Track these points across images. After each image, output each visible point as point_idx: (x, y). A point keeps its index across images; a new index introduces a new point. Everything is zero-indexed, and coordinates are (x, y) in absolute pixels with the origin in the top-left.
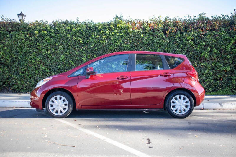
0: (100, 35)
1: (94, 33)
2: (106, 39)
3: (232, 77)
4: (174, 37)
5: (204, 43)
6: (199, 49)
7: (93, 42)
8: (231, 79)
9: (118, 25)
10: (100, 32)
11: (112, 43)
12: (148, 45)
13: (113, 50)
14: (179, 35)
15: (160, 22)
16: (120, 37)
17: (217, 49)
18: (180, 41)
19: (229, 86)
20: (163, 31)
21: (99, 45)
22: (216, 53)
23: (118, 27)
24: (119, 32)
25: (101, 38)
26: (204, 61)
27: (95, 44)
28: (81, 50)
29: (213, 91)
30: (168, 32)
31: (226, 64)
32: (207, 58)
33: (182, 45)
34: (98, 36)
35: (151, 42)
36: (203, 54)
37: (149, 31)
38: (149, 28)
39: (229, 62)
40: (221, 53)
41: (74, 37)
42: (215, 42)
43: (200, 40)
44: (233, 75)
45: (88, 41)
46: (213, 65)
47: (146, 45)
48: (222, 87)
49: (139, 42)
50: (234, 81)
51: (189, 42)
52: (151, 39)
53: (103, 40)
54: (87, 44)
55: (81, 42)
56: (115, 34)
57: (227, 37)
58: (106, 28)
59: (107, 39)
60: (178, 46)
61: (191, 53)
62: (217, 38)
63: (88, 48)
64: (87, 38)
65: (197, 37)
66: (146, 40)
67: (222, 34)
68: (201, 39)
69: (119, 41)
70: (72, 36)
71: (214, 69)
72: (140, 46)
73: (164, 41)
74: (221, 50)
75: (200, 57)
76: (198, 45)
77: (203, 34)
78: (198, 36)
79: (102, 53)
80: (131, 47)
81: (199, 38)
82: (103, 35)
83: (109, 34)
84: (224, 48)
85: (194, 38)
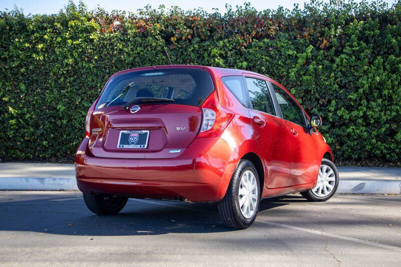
0: (31, 43)
1: (20, 38)
2: (44, 50)
4: (186, 50)
7: (18, 57)
9: (72, 23)
10: (33, 37)
11: (57, 59)
12: (132, 64)
13: (61, 73)
14: (196, 46)
15: (159, 18)
16: (74, 47)
17: (271, 75)
18: (198, 58)
20: (163, 38)
21: (31, 62)
23: (72, 27)
24: (72, 38)
25: (33, 47)
27: (22, 60)
30: (175, 39)
34: (27, 45)
37: (134, 37)
38: (134, 30)
42: (267, 60)
43: (238, 57)
45: (7, 53)
47: (129, 66)
49: (115, 59)
51: (214, 61)
52: (139, 53)
53: (37, 53)
54: (5, 59)
56: (64, 40)
57: (291, 52)
58: (46, 29)
59: (47, 51)
62: (272, 53)
63: (6, 69)
64: (5, 47)
65: (231, 50)
66: (129, 55)
67: (282, 46)
68: (241, 55)
69: (72, 55)
72: (116, 67)
73: (164, 57)
74: (282, 77)
77: (245, 44)
78: (235, 48)
79: (37, 80)
80: (96, 67)
81: (236, 54)
82: (38, 42)
83: (51, 41)
84: (285, 73)
85: (226, 53)
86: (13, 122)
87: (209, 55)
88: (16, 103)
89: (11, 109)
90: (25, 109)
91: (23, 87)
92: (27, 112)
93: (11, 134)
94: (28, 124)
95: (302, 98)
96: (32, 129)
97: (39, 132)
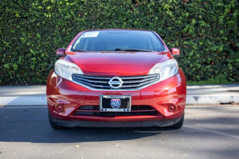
0: (43, 6)
1: (36, 3)
2: (51, 10)
3: (227, 60)
4: (146, 6)
5: (187, 14)
6: (180, 22)
7: (35, 16)
8: (227, 63)
10: (44, 2)
11: (60, 16)
12: (110, 17)
13: (63, 25)
14: (153, 3)
16: (71, 7)
17: (206, 21)
18: (155, 11)
19: (223, 73)
21: (43, 19)
22: (204, 27)
24: (69, 1)
25: (44, 9)
26: (188, 38)
27: (37, 18)
28: (19, 26)
29: (202, 79)
31: (218, 41)
32: (192, 34)
33: (158, 16)
34: (40, 7)
35: (113, 14)
36: (185, 29)
39: (223, 39)
40: (212, 26)
41: (7, 9)
42: (202, 11)
43: (182, 9)
44: (228, 57)
45: (27, 13)
46: (201, 43)
47: (108, 19)
48: (213, 73)
49: (98, 14)
50: (230, 65)
51: (166, 13)
52: (114, 10)
53: (47, 13)
54: (26, 18)
55: (17, 15)
56: (65, 3)
57: (220, 4)
59: (53, 11)
60: (152, 18)
61: (170, 28)
62: (206, 6)
63: (28, 24)
64: (26, 10)
65: (177, 5)
66: (108, 11)
68: (184, 8)
69: (70, 13)
70: (4, 7)
71: (202, 49)
72: (100, 20)
73: (131, 12)
74: (212, 23)
75: (183, 34)
76: (179, 16)
77: (187, 1)
78: (180, 4)
79: (48, 31)
80: (86, 21)
81: (181, 7)
82: (47, 5)
83: (56, 4)
84: (216, 20)
85: (174, 7)
86: (34, 59)
87: (162, 9)
88: (35, 46)
89: (32, 51)
90: (41, 51)
91: (39, 36)
92: (43, 52)
93: (33, 67)
94: (43, 60)
95: (227, 36)
96: (46, 64)
97: (51, 65)
